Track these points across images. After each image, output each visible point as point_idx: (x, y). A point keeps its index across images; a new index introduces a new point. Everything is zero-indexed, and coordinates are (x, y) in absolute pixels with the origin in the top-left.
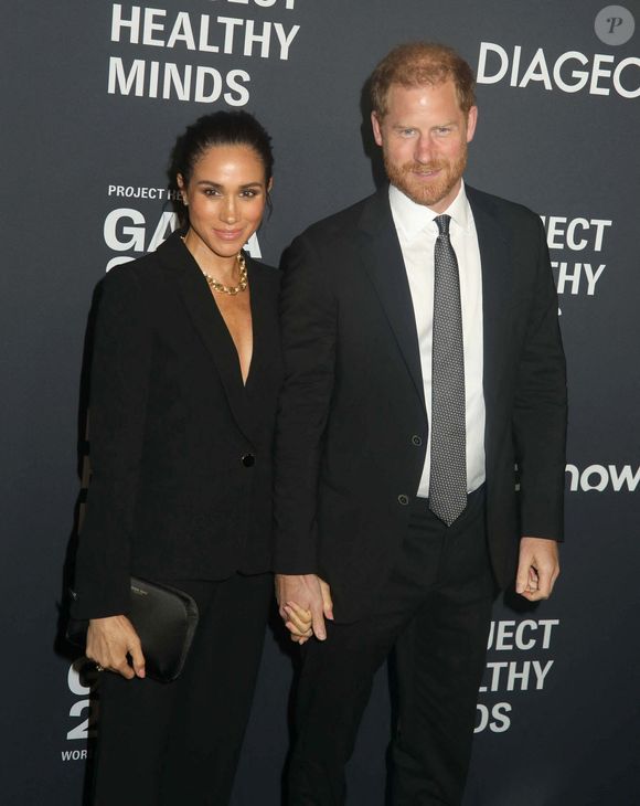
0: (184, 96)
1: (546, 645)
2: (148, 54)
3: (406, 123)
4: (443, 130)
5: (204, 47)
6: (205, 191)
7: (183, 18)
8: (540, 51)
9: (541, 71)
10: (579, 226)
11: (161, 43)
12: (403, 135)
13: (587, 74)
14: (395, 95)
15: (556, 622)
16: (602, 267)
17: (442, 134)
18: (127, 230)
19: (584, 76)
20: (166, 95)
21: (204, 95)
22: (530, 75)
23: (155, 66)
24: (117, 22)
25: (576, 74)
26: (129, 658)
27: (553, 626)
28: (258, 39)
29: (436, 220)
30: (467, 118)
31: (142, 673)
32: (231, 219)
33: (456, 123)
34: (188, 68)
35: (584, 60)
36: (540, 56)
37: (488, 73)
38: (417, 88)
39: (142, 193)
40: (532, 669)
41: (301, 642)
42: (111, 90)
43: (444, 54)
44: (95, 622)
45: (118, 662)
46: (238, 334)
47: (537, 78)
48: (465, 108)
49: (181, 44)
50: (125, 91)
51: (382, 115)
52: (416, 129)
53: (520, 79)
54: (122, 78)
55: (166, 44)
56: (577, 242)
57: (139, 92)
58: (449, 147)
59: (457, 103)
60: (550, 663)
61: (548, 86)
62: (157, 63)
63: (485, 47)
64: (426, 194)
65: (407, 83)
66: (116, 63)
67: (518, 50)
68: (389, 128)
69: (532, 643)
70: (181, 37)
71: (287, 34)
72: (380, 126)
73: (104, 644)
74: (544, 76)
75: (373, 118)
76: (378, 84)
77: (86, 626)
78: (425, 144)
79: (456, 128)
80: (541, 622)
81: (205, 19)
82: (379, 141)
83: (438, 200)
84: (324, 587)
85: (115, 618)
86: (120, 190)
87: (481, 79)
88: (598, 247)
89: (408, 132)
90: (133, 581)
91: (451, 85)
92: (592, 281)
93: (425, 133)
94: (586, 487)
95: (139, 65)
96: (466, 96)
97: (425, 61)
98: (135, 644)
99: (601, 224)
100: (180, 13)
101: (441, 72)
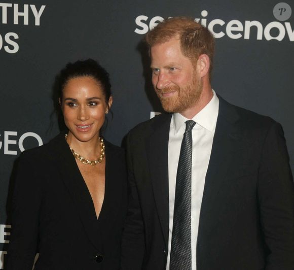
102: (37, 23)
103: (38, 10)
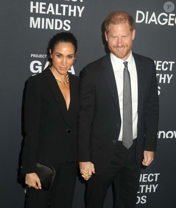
0: (51, 28)
1: (156, 180)
2: (41, 16)
3: (114, 35)
4: (125, 37)
5: (57, 13)
6: (58, 56)
7: (51, 5)
8: (154, 13)
9: (154, 19)
10: (165, 64)
11: (45, 13)
12: (114, 38)
13: (167, 19)
14: (111, 27)
15: (159, 174)
16: (172, 75)
17: (125, 38)
18: (37, 67)
19: (166, 20)
20: (47, 28)
21: (58, 28)
22: (151, 20)
23: (43, 19)
24: (32, 7)
25: (164, 19)
26: (37, 184)
27: (158, 175)
28: (73, 11)
29: (124, 63)
30: (132, 33)
31: (40, 188)
32: (64, 64)
33: (129, 35)
34: (53, 20)
35: (166, 15)
36: (154, 14)
37: (139, 20)
38: (117, 25)
39: (41, 56)
40: (152, 187)
41: (87, 180)
42: (31, 26)
43: (125, 14)
44: (27, 175)
45: (34, 185)
46: (66, 96)
47: (153, 21)
48: (131, 30)
49: (50, 13)
50: (35, 27)
51: (108, 32)
52: (117, 37)
53: (148, 21)
54: (34, 23)
55: (46, 13)
56: (165, 68)
57: (39, 27)
58: (127, 41)
59: (129, 29)
60: (157, 185)
61: (156, 23)
62: (44, 19)
63: (138, 12)
64: (121, 55)
65: (114, 23)
66: (32, 19)
67: (147, 13)
68: (110, 36)
69: (152, 180)
70: (50, 11)
71: (81, 9)
72: (107, 35)
73: (30, 180)
74: (155, 20)
75: (105, 34)
76: (106, 24)
77: (25, 176)
78: (120, 41)
79: (129, 36)
80: (155, 174)
81: (57, 5)
82: (107, 40)
83: (124, 57)
84: (93, 165)
85: (33, 173)
86: (34, 55)
87: (137, 21)
88: (171, 70)
89: (115, 37)
90: (37, 164)
91: (127, 23)
92: (169, 79)
93: (120, 38)
94: (167, 137)
95: (38, 19)
96: (132, 27)
97: (120, 17)
98: (38, 180)
99: (172, 63)
100: (50, 4)
101: (124, 20)
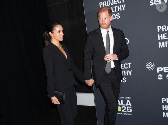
102: (124, 9)
103: (124, 6)
